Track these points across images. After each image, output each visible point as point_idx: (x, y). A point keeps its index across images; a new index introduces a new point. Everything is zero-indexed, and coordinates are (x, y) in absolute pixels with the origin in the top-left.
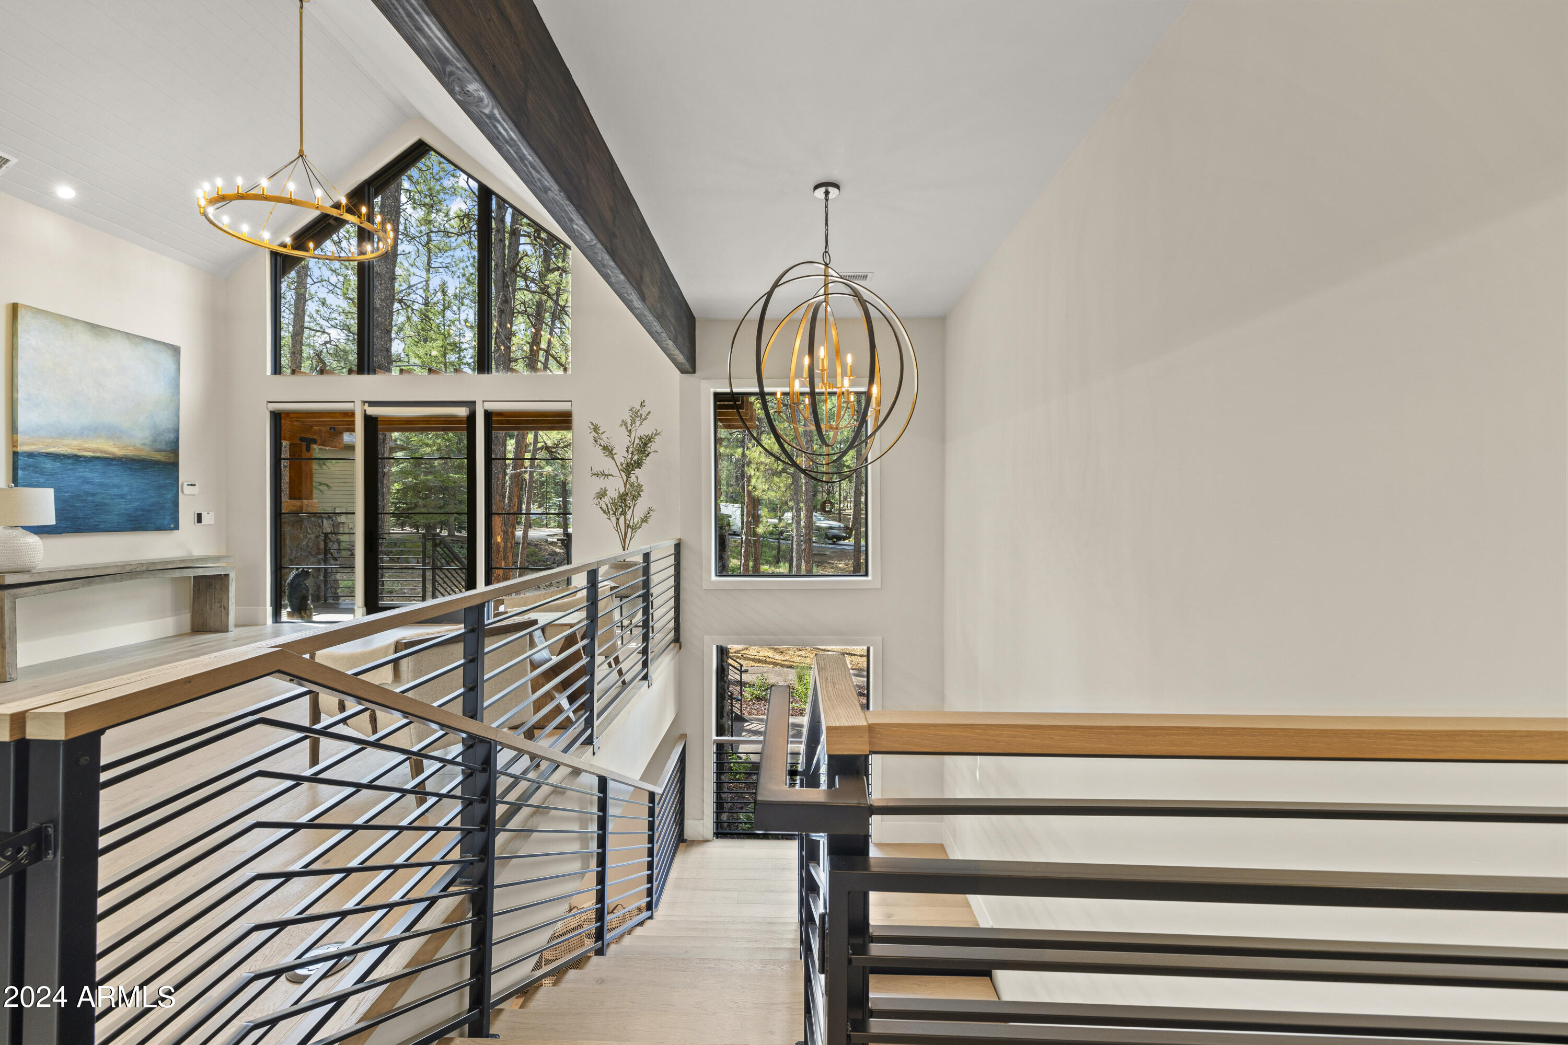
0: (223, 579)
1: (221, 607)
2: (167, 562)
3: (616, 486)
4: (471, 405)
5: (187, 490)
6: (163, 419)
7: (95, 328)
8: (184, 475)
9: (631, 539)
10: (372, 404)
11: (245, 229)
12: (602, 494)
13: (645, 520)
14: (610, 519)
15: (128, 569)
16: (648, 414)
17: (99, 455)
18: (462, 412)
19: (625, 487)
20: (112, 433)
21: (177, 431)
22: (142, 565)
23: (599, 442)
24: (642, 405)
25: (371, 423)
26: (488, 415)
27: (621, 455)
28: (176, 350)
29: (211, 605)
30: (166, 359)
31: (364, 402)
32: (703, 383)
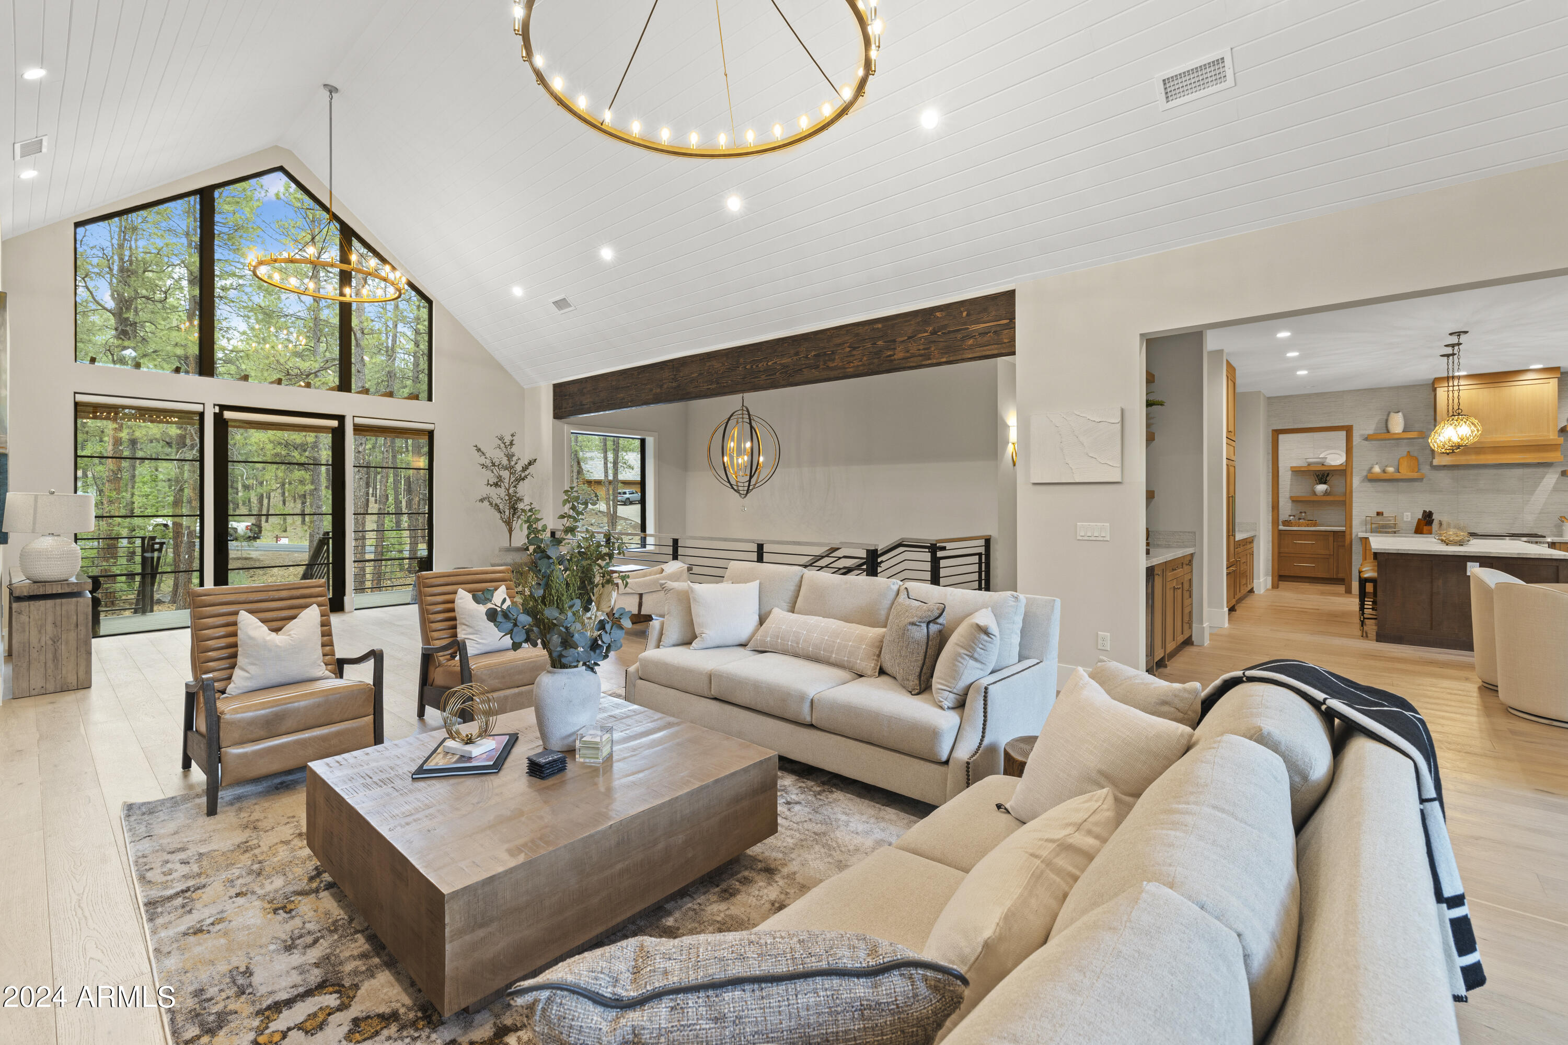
4: (341, 419)
18: (332, 423)
31: (215, 405)
32: (566, 426)
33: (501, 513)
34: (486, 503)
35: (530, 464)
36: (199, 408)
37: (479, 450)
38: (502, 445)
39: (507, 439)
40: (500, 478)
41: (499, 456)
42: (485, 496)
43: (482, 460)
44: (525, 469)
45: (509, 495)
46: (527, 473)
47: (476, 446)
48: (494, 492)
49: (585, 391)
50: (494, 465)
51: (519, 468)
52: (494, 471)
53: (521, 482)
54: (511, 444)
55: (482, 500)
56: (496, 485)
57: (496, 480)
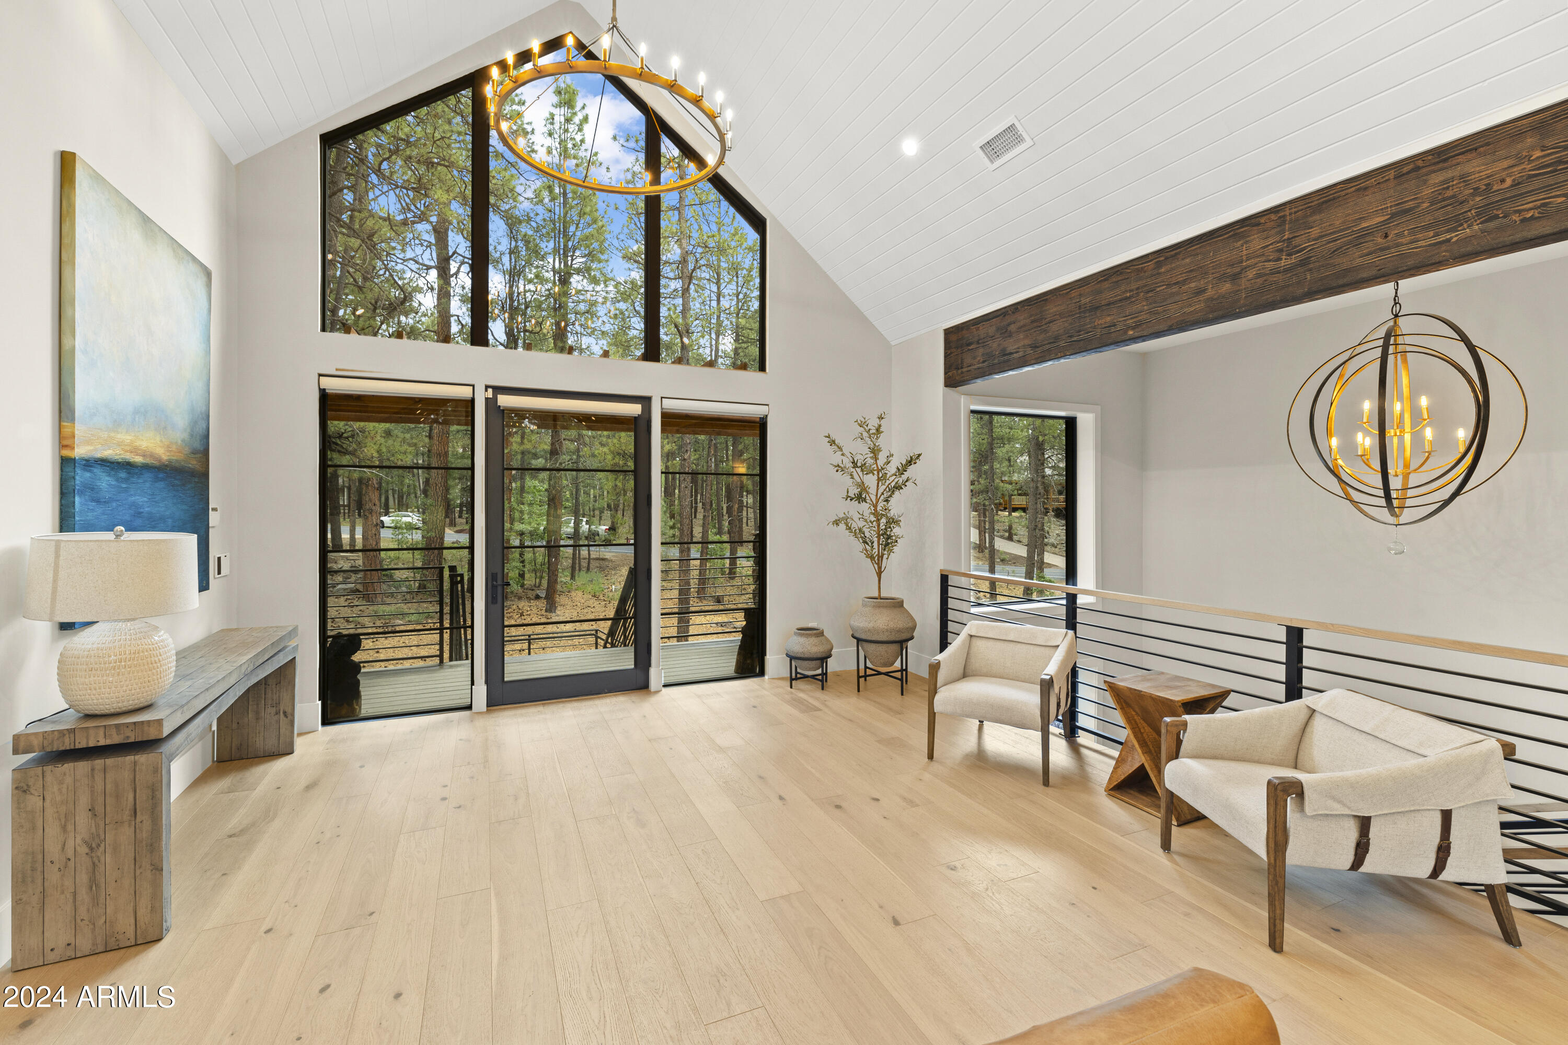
1: (277, 713)
4: (646, 401)
18: (635, 409)
29: (257, 713)
31: (487, 387)
32: (963, 399)
33: (865, 542)
34: (842, 526)
35: (910, 462)
36: (465, 393)
37: (832, 442)
38: (865, 434)
39: (873, 423)
40: (863, 488)
41: (861, 451)
42: (842, 515)
43: (837, 458)
44: (902, 470)
45: (875, 513)
46: (904, 477)
47: (828, 437)
48: (854, 509)
49: (1013, 328)
50: (855, 464)
51: (892, 469)
52: (855, 474)
53: (897, 493)
54: (878, 430)
55: (836, 523)
56: (860, 498)
57: (857, 491)
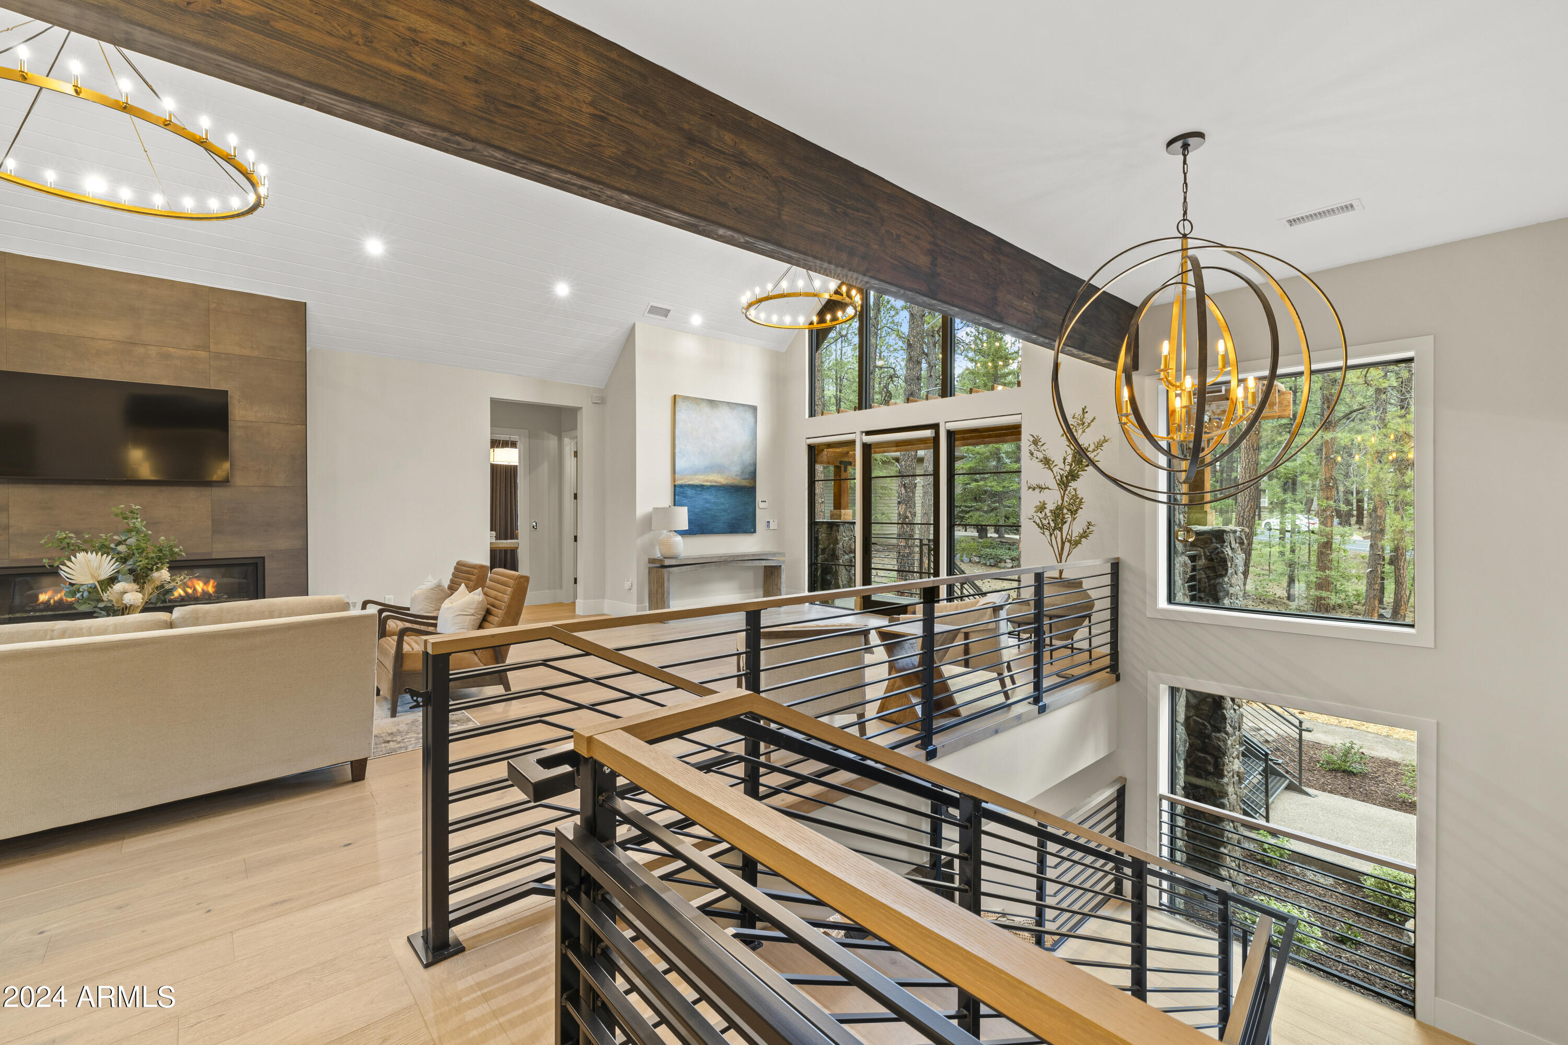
0: (778, 568)
2: (745, 556)
3: (1053, 498)
5: (762, 505)
6: (747, 457)
7: (712, 403)
8: (760, 496)
9: (1068, 555)
10: (868, 433)
11: (775, 319)
12: (1041, 508)
13: (1084, 535)
14: (1044, 534)
15: (723, 559)
16: (1092, 421)
17: (714, 484)
19: (1063, 500)
20: (720, 469)
21: (755, 465)
22: (731, 556)
23: (1035, 455)
24: (1084, 411)
25: (867, 448)
26: (951, 434)
27: (1061, 468)
28: (754, 409)
30: (748, 416)
